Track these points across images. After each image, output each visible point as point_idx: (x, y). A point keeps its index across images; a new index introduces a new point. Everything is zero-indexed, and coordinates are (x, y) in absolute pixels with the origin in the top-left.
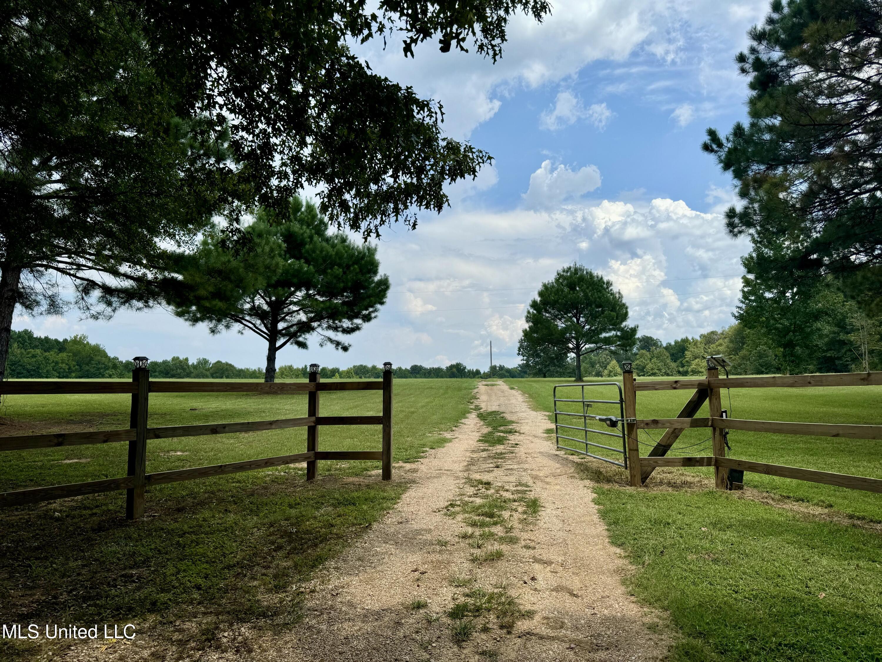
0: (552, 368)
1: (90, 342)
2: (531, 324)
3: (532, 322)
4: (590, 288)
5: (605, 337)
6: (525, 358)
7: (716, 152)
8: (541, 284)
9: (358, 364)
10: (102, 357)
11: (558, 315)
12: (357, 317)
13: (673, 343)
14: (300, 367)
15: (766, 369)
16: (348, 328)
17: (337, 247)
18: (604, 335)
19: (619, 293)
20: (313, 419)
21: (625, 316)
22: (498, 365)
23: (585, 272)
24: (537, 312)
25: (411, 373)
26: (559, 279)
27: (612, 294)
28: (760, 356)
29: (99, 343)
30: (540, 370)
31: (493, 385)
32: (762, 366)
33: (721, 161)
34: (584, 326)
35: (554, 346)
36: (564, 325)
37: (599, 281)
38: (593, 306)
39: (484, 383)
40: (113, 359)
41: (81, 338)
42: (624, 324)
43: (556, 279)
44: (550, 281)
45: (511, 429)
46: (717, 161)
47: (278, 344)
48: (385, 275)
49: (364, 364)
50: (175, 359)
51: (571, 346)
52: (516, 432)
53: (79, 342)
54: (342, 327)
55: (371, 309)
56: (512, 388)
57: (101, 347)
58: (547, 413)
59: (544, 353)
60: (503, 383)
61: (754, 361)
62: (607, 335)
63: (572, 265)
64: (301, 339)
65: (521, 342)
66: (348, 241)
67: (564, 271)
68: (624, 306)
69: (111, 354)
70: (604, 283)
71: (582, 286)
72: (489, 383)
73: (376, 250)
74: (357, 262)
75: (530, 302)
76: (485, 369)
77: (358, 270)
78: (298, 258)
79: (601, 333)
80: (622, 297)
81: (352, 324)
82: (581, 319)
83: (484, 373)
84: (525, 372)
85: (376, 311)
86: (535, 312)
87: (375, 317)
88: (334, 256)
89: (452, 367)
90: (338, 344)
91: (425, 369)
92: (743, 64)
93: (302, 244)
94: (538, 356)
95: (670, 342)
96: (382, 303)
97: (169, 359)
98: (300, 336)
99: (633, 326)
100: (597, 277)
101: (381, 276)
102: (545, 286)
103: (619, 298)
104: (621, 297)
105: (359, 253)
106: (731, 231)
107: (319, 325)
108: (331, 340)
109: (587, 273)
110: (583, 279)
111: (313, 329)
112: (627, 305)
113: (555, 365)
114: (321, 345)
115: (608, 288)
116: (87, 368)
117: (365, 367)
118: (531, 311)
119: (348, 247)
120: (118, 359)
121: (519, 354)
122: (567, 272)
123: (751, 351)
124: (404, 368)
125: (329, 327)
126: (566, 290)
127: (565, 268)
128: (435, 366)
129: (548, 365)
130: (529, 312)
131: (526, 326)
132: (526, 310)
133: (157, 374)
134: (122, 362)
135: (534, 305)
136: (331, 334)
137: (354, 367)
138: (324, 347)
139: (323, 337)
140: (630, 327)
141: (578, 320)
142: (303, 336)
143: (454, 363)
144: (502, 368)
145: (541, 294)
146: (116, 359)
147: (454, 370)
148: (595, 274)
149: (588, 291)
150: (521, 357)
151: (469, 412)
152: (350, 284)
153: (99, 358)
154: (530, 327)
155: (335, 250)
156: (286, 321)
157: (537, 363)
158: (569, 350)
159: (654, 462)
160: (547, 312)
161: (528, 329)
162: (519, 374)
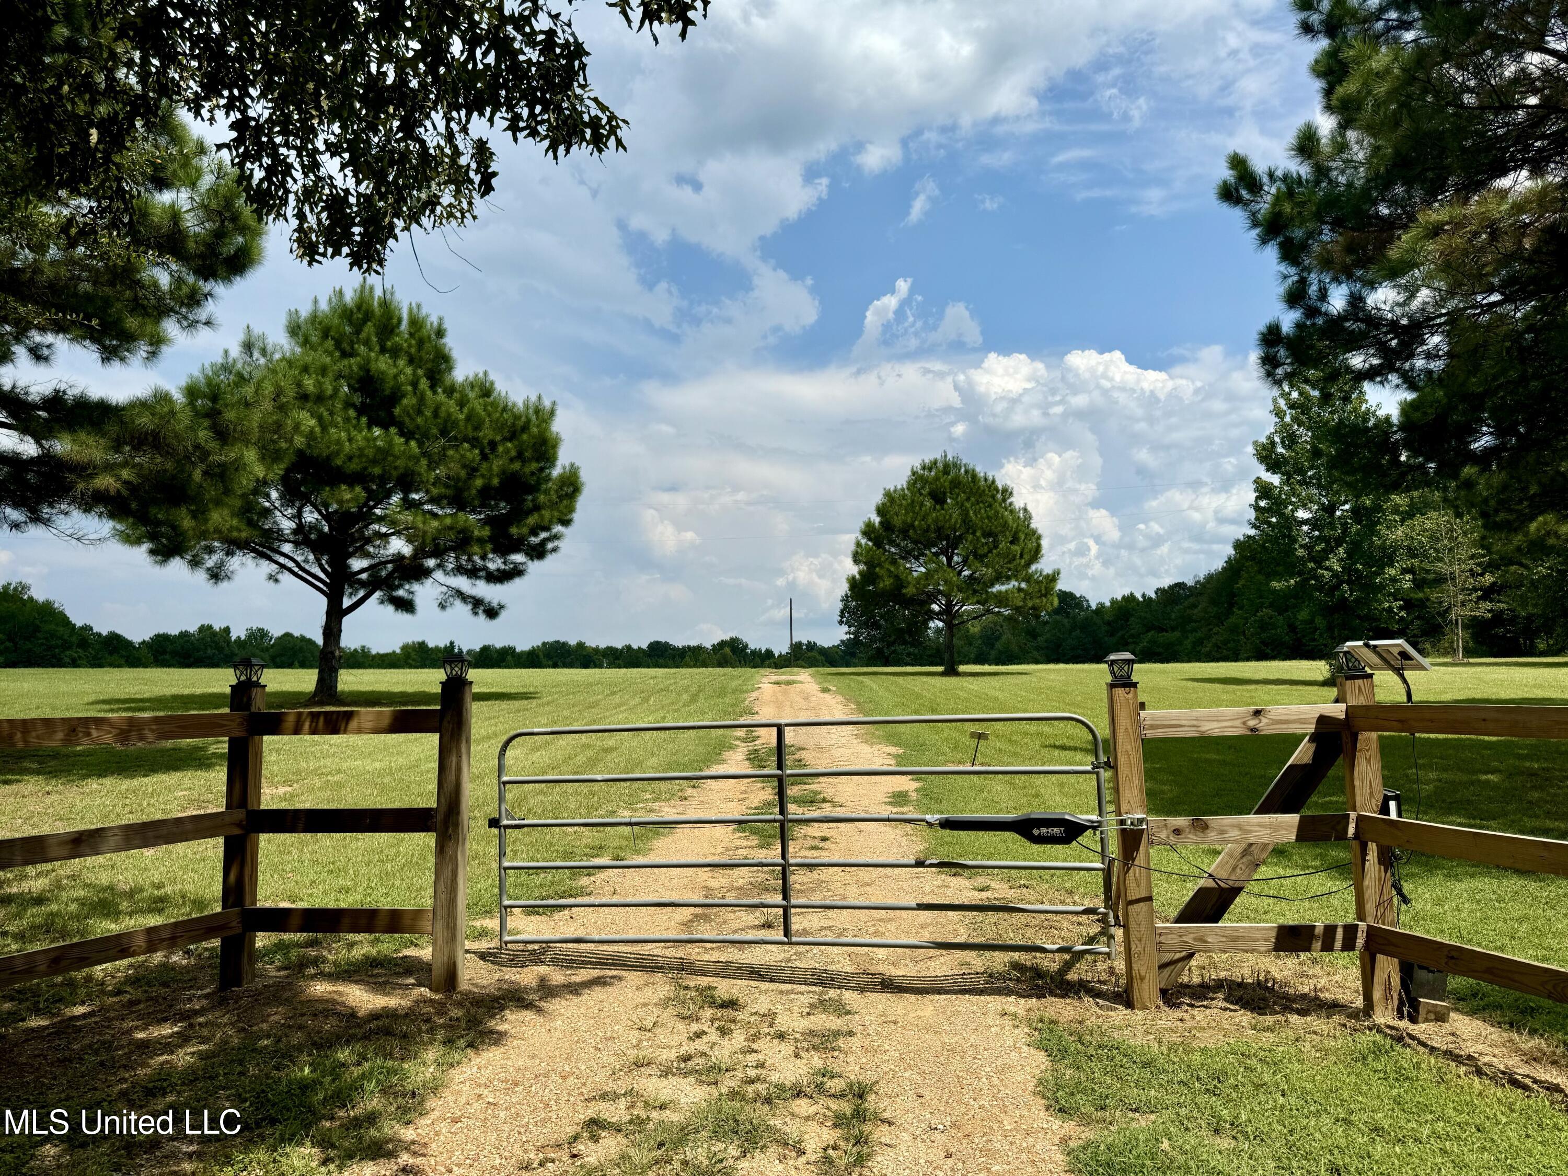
0: (900, 648)
1: (35, 597)
2: (863, 567)
3: (865, 563)
4: (973, 499)
5: (1000, 592)
6: (853, 629)
7: (1246, 204)
8: (882, 492)
9: (551, 639)
10: (57, 625)
11: (913, 550)
12: (516, 550)
13: (1108, 604)
14: (442, 645)
15: (1273, 650)
16: (498, 570)
17: (469, 405)
18: (997, 588)
19: (1025, 510)
20: (240, 814)
21: (1036, 554)
22: (805, 642)
23: (963, 470)
24: (875, 544)
25: (649, 656)
26: (915, 483)
27: (1012, 512)
28: (1263, 626)
29: (51, 598)
30: (879, 651)
31: (789, 683)
32: (1266, 644)
33: (1255, 224)
34: (961, 571)
35: (905, 608)
36: (923, 570)
37: (990, 487)
38: (978, 534)
39: (774, 678)
40: (82, 628)
41: (15, 589)
42: (1034, 567)
43: (908, 483)
44: (899, 487)
45: (816, 793)
46: (1248, 223)
47: (347, 602)
48: (572, 465)
49: (562, 640)
50: (206, 630)
51: (935, 607)
52: (824, 800)
53: (12, 596)
54: (485, 568)
55: (544, 535)
56: (826, 690)
57: (56, 605)
58: (893, 750)
59: (886, 621)
60: (809, 679)
61: (1252, 635)
62: (1003, 588)
63: (939, 457)
64: (401, 593)
65: (845, 599)
66: (495, 394)
67: (924, 468)
68: (1034, 536)
69: (78, 621)
70: (998, 491)
71: (958, 495)
72: (783, 678)
73: (552, 413)
74: (513, 435)
75: (860, 525)
76: (781, 648)
77: (513, 453)
78: (385, 426)
79: (992, 585)
80: (1030, 517)
81: (505, 563)
82: (955, 558)
83: (780, 655)
84: (853, 655)
85: (556, 537)
86: (870, 543)
87: (554, 550)
88: (462, 424)
89: (722, 644)
90: (477, 603)
91: (675, 649)
92: (1309, 13)
93: (395, 397)
94: (876, 626)
95: (1103, 601)
96: (566, 523)
97: (193, 628)
98: (400, 586)
99: (1050, 572)
100: (986, 480)
101: (564, 468)
102: (888, 494)
103: (1025, 519)
104: (1028, 517)
105: (517, 417)
106: (1269, 374)
107: (439, 566)
108: (460, 594)
109: (967, 472)
110: (960, 483)
111: (427, 573)
112: (1040, 531)
113: (905, 643)
114: (442, 606)
115: (1004, 500)
116: (29, 645)
117: (564, 644)
118: (863, 541)
119: (494, 404)
120: (91, 629)
121: (841, 623)
122: (930, 469)
123: (1246, 618)
124: (635, 647)
125: (460, 570)
126: (928, 503)
127: (927, 461)
128: (693, 643)
129: (894, 643)
130: (858, 544)
131: (854, 570)
132: (854, 541)
133: (167, 657)
134: (99, 635)
135: (869, 531)
136: (462, 583)
137: (544, 644)
138: (449, 610)
139: (444, 589)
140: (1045, 573)
141: (950, 559)
142: (407, 587)
143: (726, 637)
144: (811, 646)
145: (880, 511)
146: (87, 628)
147: (727, 650)
148: (982, 475)
149: (968, 505)
150: (845, 628)
151: (732, 748)
152: (496, 481)
153: (53, 627)
154: (860, 573)
155: (465, 410)
156: (367, 555)
157: (873, 639)
158: (932, 615)
159: (1195, 939)
160: (892, 542)
161: (858, 577)
162: (842, 658)
